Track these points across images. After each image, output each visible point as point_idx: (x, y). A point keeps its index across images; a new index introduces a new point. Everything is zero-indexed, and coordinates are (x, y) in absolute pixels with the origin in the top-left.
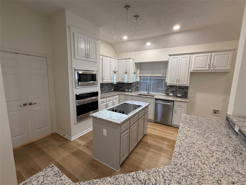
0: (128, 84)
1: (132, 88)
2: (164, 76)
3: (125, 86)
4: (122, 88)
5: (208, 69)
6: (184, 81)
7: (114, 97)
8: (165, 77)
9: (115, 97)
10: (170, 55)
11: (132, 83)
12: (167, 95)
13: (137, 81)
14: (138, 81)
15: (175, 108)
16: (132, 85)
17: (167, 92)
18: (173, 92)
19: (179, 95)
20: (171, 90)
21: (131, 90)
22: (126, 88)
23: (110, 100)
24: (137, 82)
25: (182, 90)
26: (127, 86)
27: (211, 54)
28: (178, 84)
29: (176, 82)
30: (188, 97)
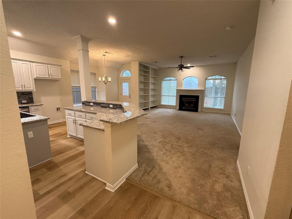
19: (24, 102)
25: (26, 96)
27: (48, 66)
28: (24, 89)
29: (21, 88)
30: (34, 102)
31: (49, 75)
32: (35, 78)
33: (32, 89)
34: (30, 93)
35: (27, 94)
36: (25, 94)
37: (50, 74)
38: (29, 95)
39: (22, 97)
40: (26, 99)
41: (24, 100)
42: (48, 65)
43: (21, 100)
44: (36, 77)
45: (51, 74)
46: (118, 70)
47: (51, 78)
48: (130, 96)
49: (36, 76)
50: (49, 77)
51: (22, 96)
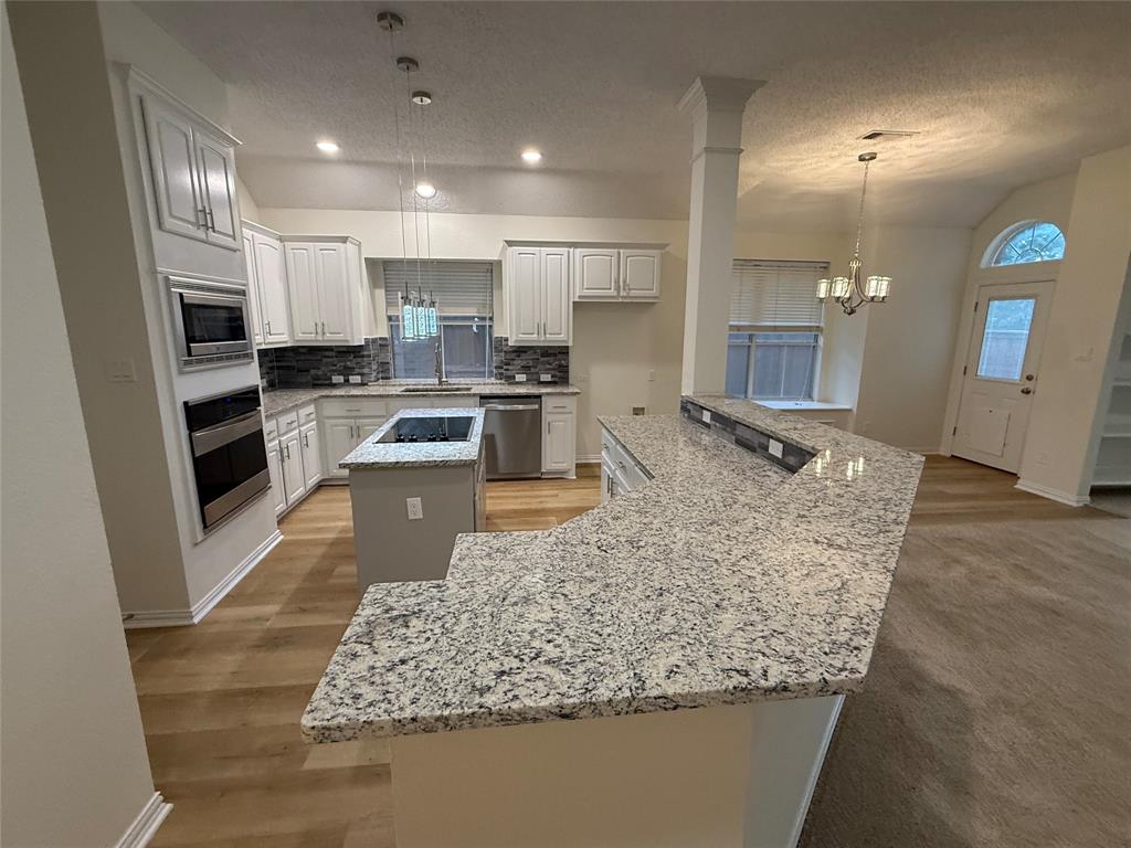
0: (339, 352)
1: (363, 367)
2: (488, 316)
3: (325, 360)
4: (313, 372)
5: (615, 294)
6: (559, 331)
7: (300, 411)
8: (491, 319)
9: (303, 412)
10: (510, 243)
11: (362, 346)
12: (510, 380)
13: (380, 339)
14: (385, 339)
15: (546, 418)
16: (363, 356)
17: (507, 370)
18: (525, 369)
19: (546, 377)
20: (519, 363)
21: (362, 375)
22: (334, 371)
23: (290, 427)
24: (379, 342)
25: (551, 359)
26: (340, 361)
27: (619, 253)
28: (543, 339)
29: (535, 335)
30: (570, 381)
31: (618, 289)
32: (577, 300)
33: (562, 337)
34: (563, 351)
35: (555, 355)
36: (549, 355)
37: (621, 284)
38: (560, 356)
39: (543, 363)
40: (550, 369)
41: (547, 371)
42: (621, 251)
43: (537, 373)
44: (579, 297)
45: (625, 282)
46: (974, 228)
47: (622, 297)
48: (1029, 385)
49: (578, 294)
50: (619, 292)
51: (542, 359)
